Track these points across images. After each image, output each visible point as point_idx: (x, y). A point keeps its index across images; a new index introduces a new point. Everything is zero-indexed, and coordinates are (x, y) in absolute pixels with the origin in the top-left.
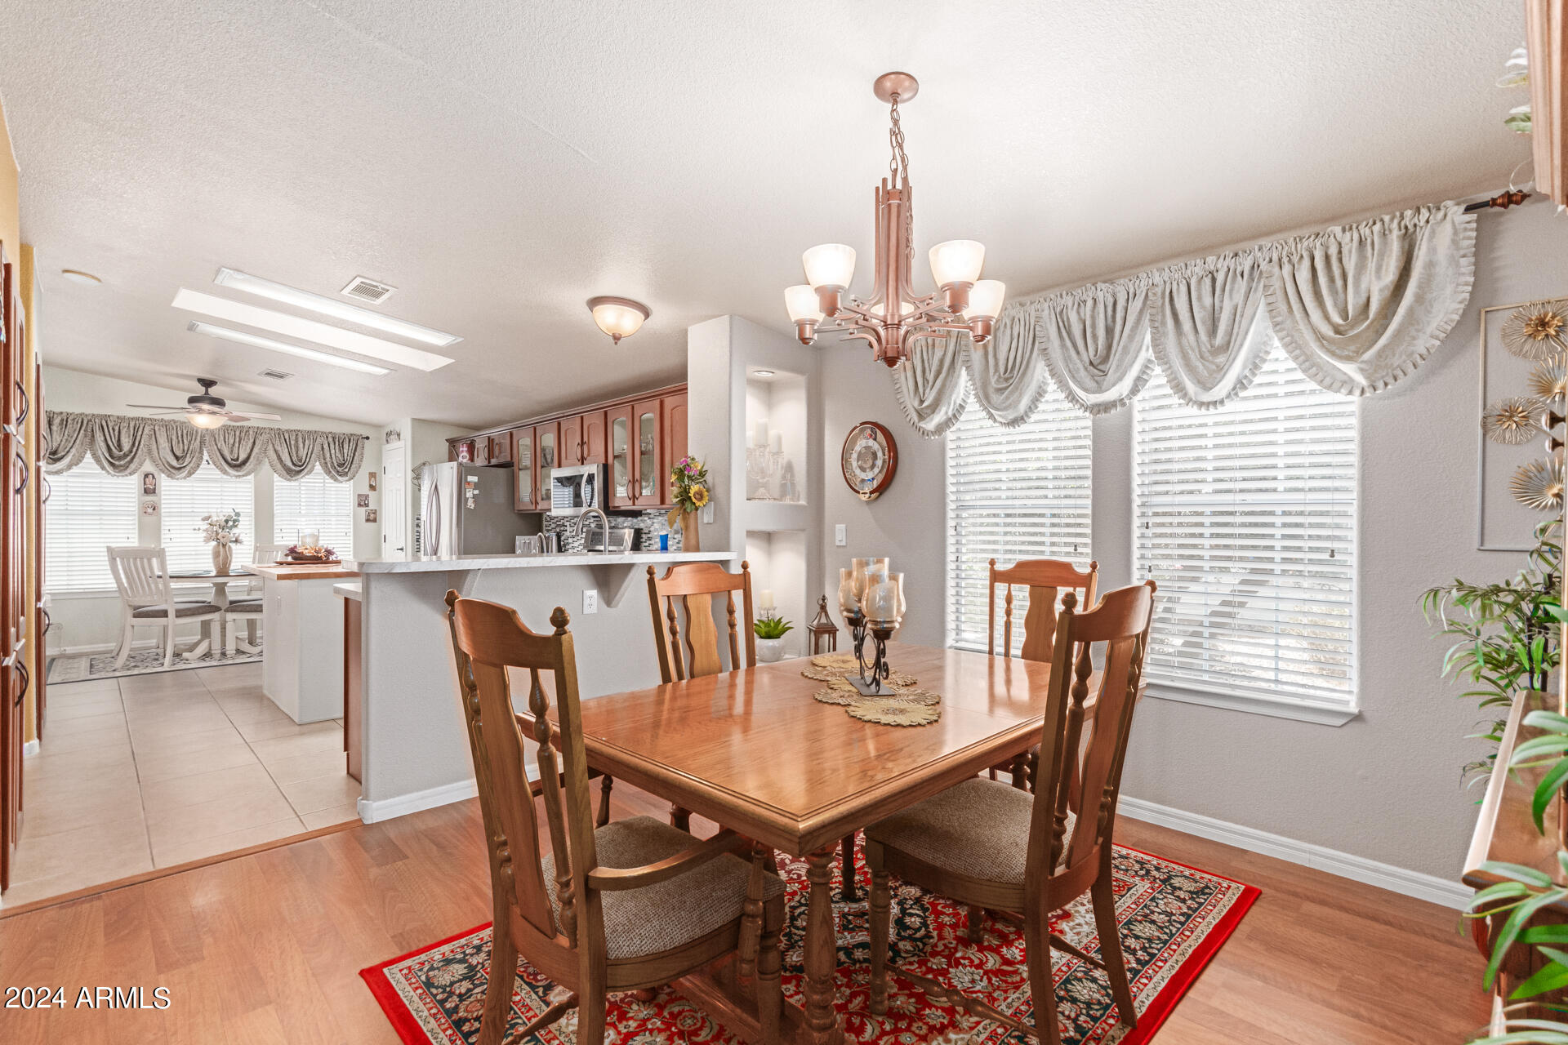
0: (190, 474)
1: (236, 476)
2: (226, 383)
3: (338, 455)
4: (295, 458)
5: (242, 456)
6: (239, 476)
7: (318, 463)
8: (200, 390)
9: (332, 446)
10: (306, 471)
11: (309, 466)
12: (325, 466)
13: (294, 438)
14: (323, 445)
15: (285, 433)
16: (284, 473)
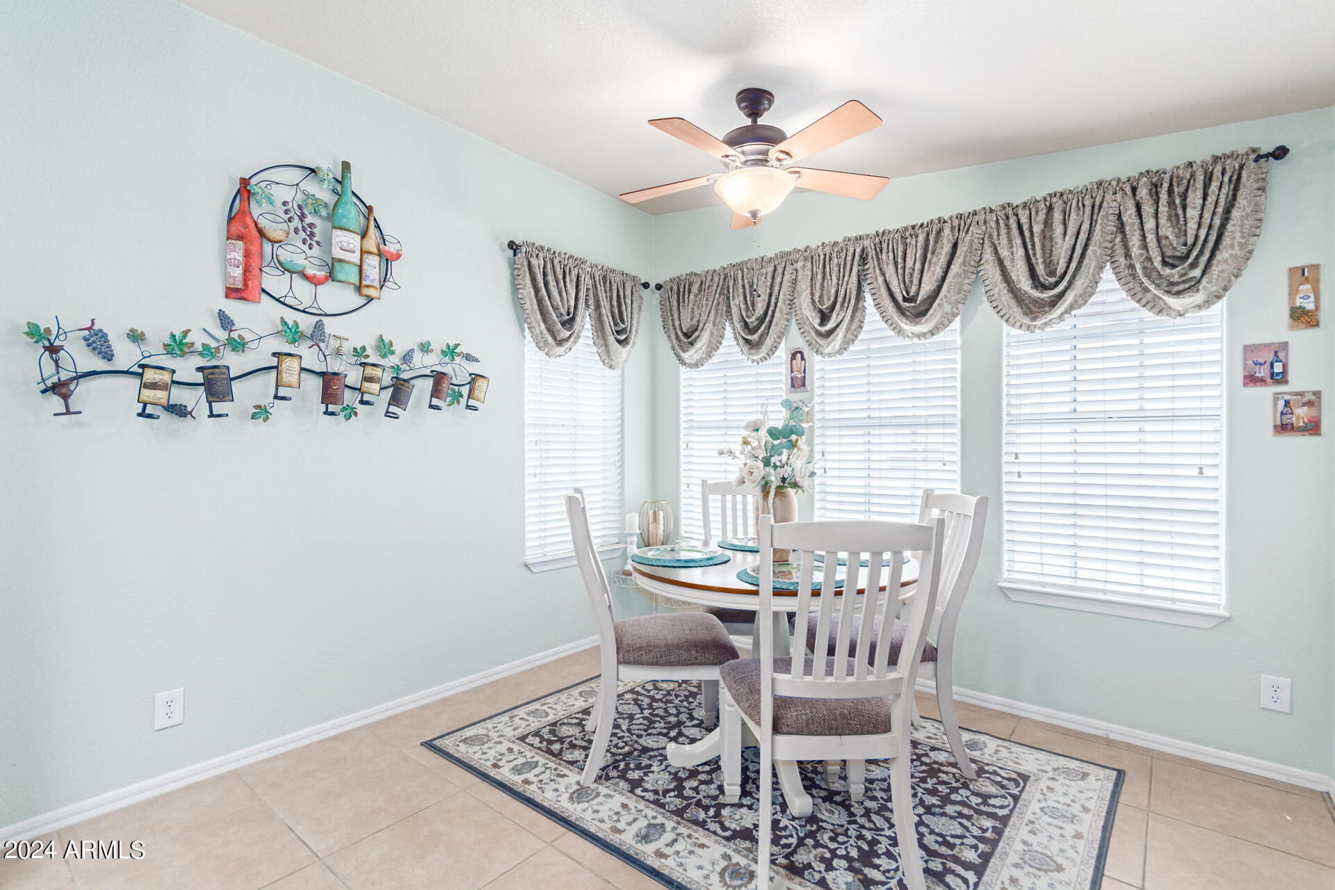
0: (847, 343)
1: (919, 336)
3: (1167, 231)
4: (1040, 269)
5: (928, 287)
6: (924, 335)
7: (1108, 274)
9: (1148, 209)
10: (1070, 297)
11: (1080, 284)
12: (1128, 278)
13: (1042, 216)
14: (1120, 215)
15: (1020, 212)
16: (1016, 311)
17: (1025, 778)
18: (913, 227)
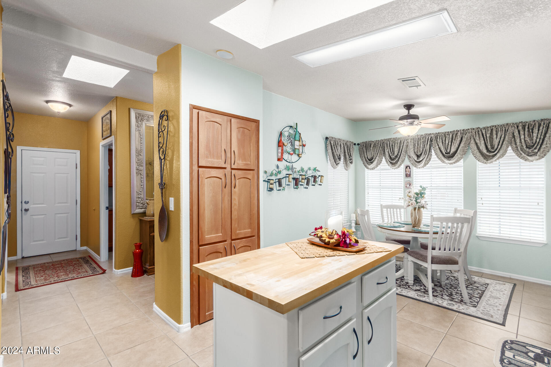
0: (425, 164)
1: (450, 164)
2: (421, 105)
3: (527, 139)
4: (489, 147)
5: (453, 150)
6: (452, 163)
7: (510, 148)
8: (405, 112)
9: (522, 132)
10: (498, 155)
11: (501, 152)
12: (516, 150)
13: (489, 132)
14: (513, 133)
15: (483, 130)
16: (482, 158)
17: (488, 284)
18: (448, 132)
